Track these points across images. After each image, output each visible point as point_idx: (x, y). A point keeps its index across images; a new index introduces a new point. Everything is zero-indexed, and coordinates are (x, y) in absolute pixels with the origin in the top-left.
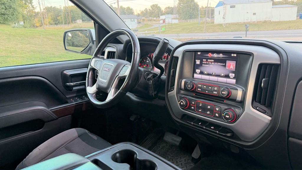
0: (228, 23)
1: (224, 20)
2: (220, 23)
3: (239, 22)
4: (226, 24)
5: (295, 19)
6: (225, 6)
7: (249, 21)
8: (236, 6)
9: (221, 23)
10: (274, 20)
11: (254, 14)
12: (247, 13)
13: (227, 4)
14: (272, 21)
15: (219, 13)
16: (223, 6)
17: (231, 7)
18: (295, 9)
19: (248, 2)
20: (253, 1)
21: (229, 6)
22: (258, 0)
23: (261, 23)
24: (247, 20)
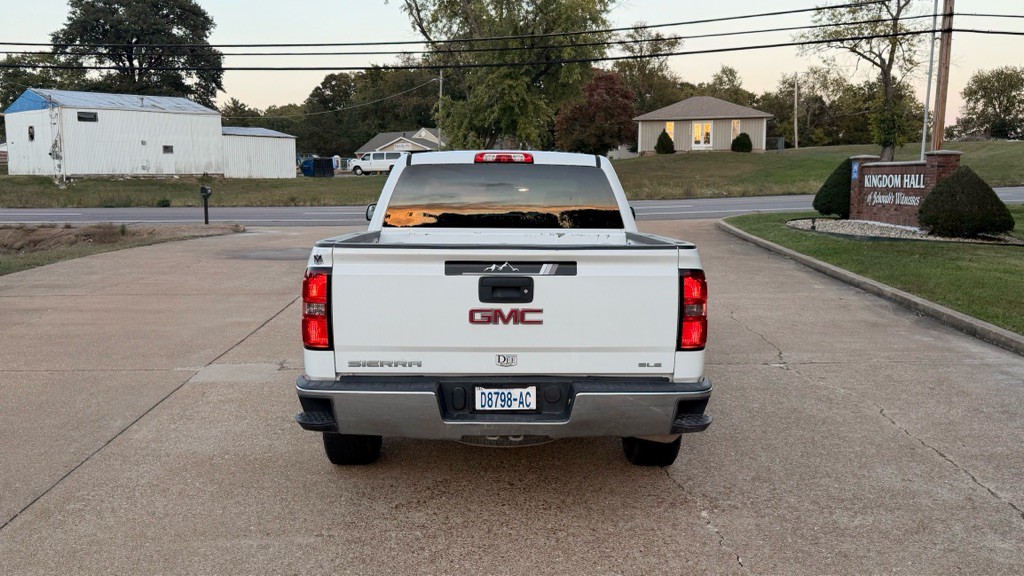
0: (74, 177)
1: (57, 162)
2: (37, 174)
3: (118, 172)
4: (68, 178)
5: (294, 176)
6: (56, 110)
7: (152, 171)
8: (100, 114)
9: (45, 173)
10: (235, 175)
11: (168, 149)
12: (143, 143)
13: (63, 106)
14: (227, 176)
15: (32, 137)
16: (47, 112)
17: (83, 117)
18: (289, 145)
19: (142, 108)
20: (156, 104)
21: (74, 114)
22: (174, 104)
23: (194, 181)
24: (144, 168)
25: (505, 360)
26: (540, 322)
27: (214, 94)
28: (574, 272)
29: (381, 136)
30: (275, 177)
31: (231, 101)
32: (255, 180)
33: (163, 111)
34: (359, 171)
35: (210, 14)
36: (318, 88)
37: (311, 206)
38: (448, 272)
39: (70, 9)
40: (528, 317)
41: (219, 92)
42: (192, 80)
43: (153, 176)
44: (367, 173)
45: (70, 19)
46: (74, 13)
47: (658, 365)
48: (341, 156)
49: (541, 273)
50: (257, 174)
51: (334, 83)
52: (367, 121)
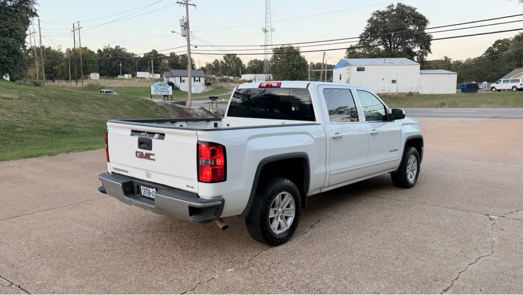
5: (455, 92)
6: (349, 67)
7: (386, 92)
8: (366, 68)
10: (424, 93)
11: (394, 82)
12: (383, 79)
13: (351, 65)
14: (420, 93)
15: (340, 78)
16: (346, 68)
17: (359, 70)
18: (453, 77)
19: (385, 64)
20: (391, 62)
21: (356, 68)
22: (399, 61)
23: (404, 96)
24: (382, 90)
25: (148, 175)
26: (154, 160)
27: (426, 55)
28: (163, 139)
29: (516, 70)
30: (445, 93)
31: (444, 58)
32: (434, 95)
33: (393, 64)
34: (494, 90)
35: (427, 18)
36: (491, 48)
37: (449, 107)
38: (131, 135)
39: (367, 23)
40: (152, 157)
41: (429, 54)
42: (417, 49)
43: (386, 94)
44: (499, 90)
45: (366, 28)
46: (368, 25)
47: (192, 187)
48: (488, 82)
49: (154, 137)
50: (435, 92)
51: (500, 44)
52: (510, 63)
